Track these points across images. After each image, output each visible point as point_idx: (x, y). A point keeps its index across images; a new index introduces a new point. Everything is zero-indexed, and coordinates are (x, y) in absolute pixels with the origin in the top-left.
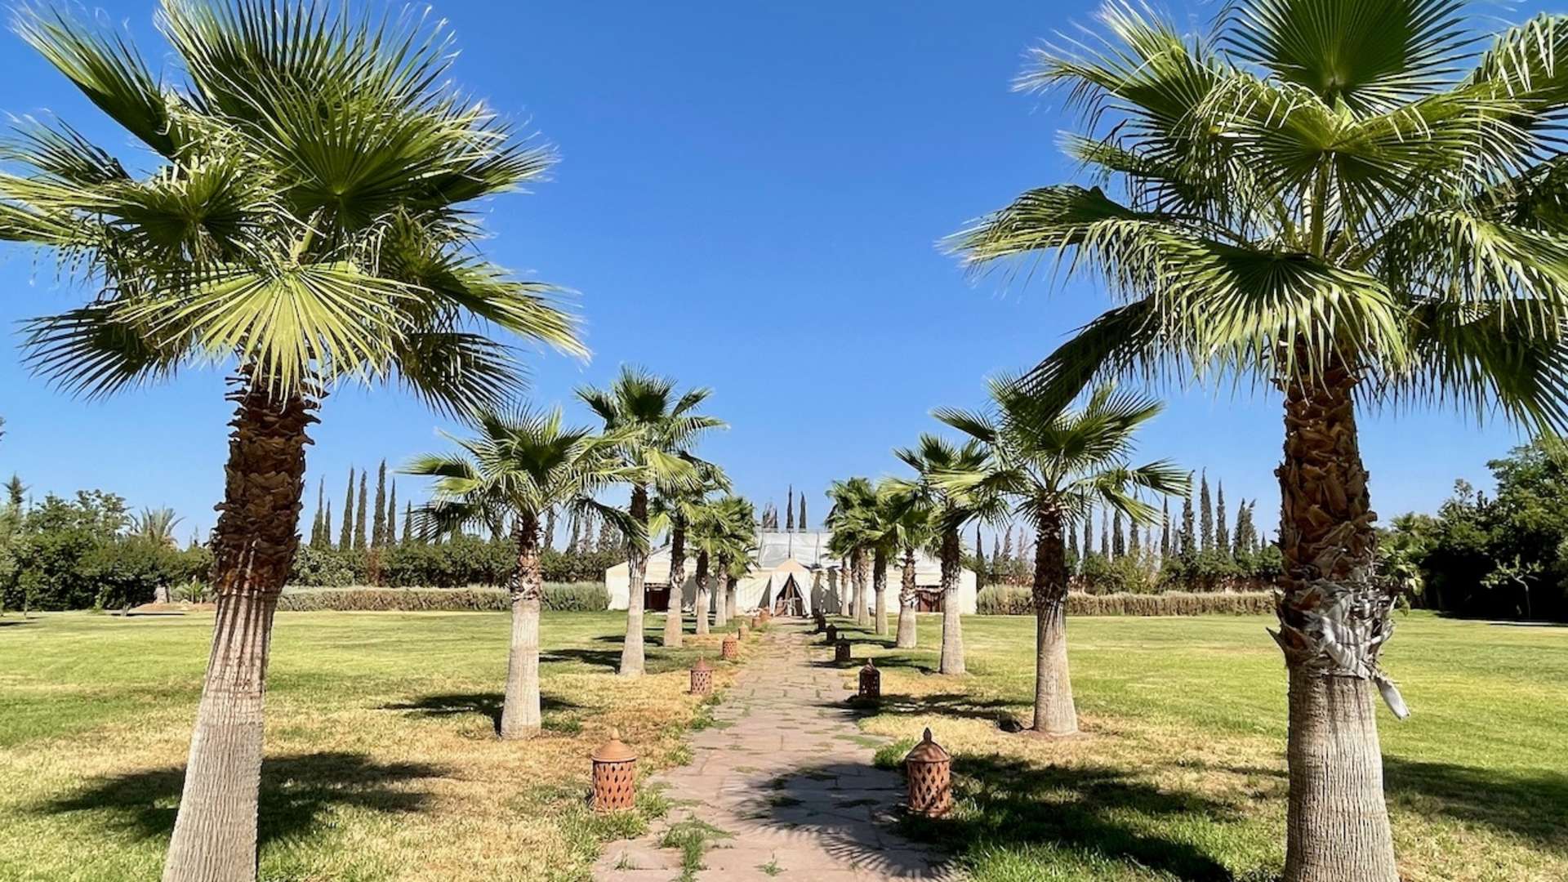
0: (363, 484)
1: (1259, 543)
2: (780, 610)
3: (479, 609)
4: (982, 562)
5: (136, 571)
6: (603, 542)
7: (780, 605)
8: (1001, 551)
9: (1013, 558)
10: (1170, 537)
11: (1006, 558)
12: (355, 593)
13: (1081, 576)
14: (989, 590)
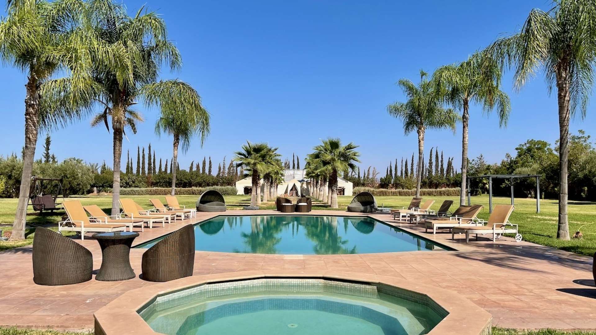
0: (143, 152)
1: (455, 173)
2: (291, 195)
3: (196, 195)
4: (360, 179)
5: (102, 183)
6: (229, 173)
7: (291, 193)
8: (366, 175)
9: (370, 178)
10: (424, 171)
11: (368, 178)
12: (156, 189)
13: (393, 184)
14: (357, 188)
